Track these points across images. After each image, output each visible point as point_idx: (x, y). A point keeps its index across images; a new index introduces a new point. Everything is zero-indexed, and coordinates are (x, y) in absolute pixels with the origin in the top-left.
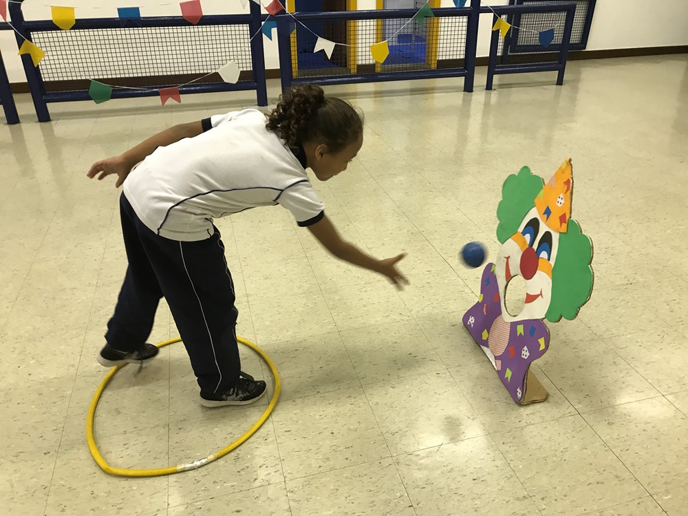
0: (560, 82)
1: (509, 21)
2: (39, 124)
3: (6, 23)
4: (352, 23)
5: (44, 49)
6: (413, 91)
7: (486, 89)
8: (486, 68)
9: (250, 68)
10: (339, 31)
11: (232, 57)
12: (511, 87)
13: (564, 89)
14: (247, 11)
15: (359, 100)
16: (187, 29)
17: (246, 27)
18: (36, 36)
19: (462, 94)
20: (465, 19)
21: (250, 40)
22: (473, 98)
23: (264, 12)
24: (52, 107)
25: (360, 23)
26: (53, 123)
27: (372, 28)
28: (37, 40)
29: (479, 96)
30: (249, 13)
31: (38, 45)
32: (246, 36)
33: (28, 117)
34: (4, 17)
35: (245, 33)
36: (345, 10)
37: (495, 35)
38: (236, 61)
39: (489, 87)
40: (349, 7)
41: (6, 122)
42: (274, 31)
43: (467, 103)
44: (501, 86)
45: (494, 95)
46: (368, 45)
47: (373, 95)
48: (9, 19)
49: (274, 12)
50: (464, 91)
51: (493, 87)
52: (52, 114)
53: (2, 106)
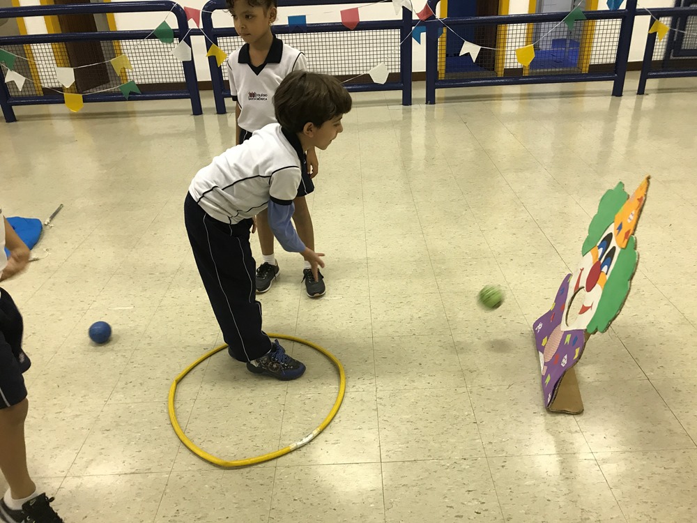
1: (672, 23)
2: (217, 115)
3: (199, 29)
4: (503, 27)
5: (226, 52)
6: (563, 94)
7: (638, 94)
8: (639, 73)
9: (398, 71)
10: (489, 36)
11: (382, 60)
14: (400, 17)
16: (345, 34)
17: (397, 32)
18: (221, 41)
19: (610, 98)
20: (619, 22)
21: (400, 44)
22: (622, 102)
23: (415, 17)
25: (511, 27)
26: (228, 115)
27: (522, 31)
28: (222, 45)
29: (628, 101)
30: (401, 19)
31: (222, 48)
32: (397, 40)
33: (209, 110)
34: (198, 25)
35: (397, 37)
36: (497, 15)
37: (651, 38)
38: (386, 63)
39: (641, 91)
40: (501, 12)
41: (192, 113)
42: (423, 35)
43: (614, 108)
45: (646, 100)
46: (513, 48)
48: (201, 26)
49: (425, 18)
50: (612, 95)
51: (645, 92)
52: (227, 107)
53: (190, 100)
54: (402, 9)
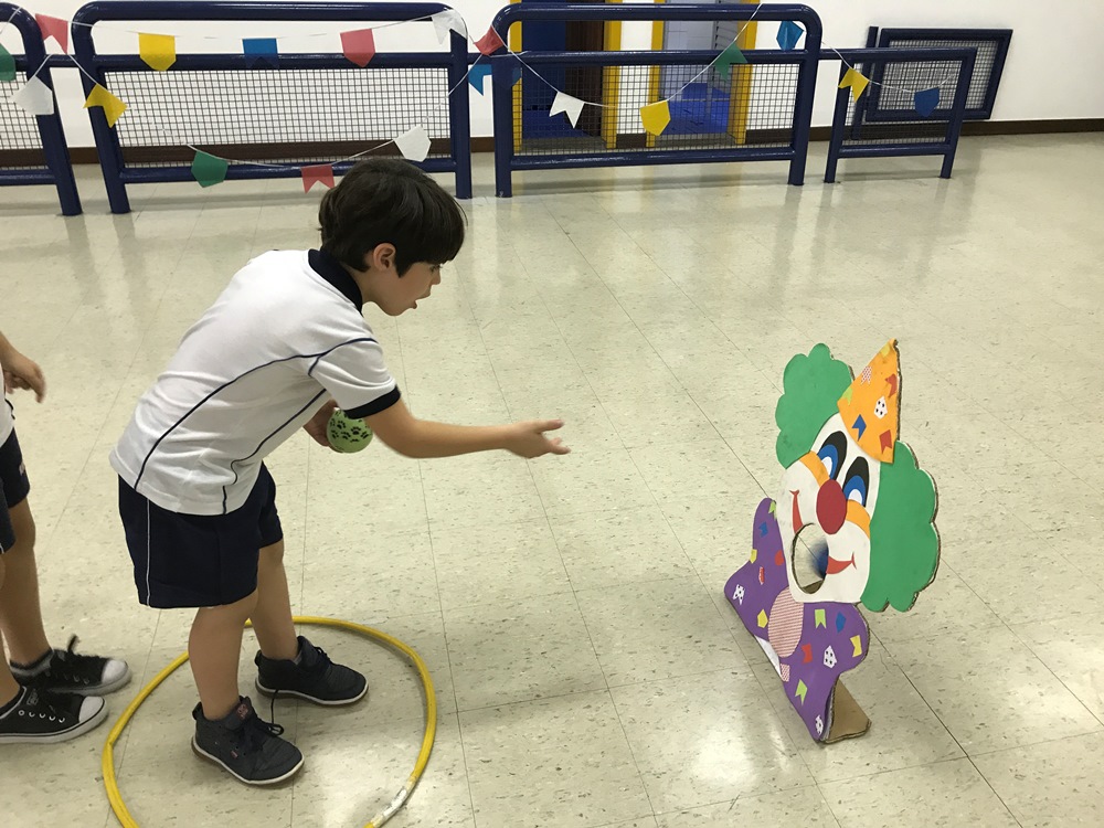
0: (946, 173)
1: (866, 73)
2: (111, 216)
3: (67, 57)
4: (612, 70)
5: (125, 100)
6: (705, 181)
7: (826, 181)
8: (826, 145)
9: (446, 134)
10: (591, 82)
11: (418, 120)
12: (865, 180)
13: (953, 184)
14: (446, 47)
15: (619, 193)
16: (350, 73)
17: (443, 73)
18: (113, 78)
19: (785, 188)
20: (795, 68)
21: (448, 94)
22: (803, 195)
23: (472, 49)
24: (133, 191)
25: (625, 70)
26: (134, 215)
27: (644, 79)
28: (115, 86)
29: (812, 192)
30: (449, 51)
31: (116, 93)
32: (442, 88)
33: (95, 204)
34: (64, 46)
35: (442, 81)
36: (602, 50)
37: (843, 95)
38: (425, 126)
39: (830, 177)
40: (608, 46)
41: (61, 211)
42: (488, 80)
43: (792, 202)
44: (850, 176)
45: (837, 191)
46: (636, 106)
47: (641, 186)
48: (71, 51)
49: (488, 51)
50: (789, 183)
51: (837, 179)
52: (133, 200)
53: (55, 187)
54: (449, 34)
